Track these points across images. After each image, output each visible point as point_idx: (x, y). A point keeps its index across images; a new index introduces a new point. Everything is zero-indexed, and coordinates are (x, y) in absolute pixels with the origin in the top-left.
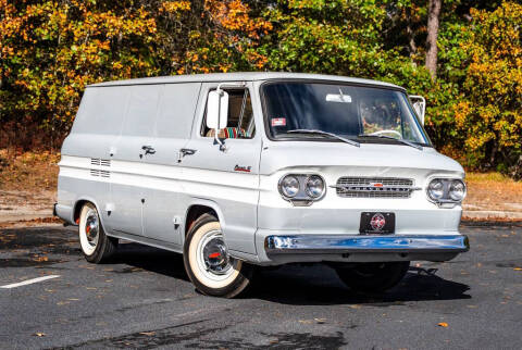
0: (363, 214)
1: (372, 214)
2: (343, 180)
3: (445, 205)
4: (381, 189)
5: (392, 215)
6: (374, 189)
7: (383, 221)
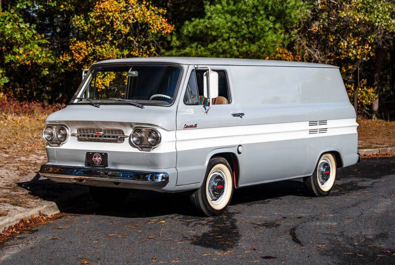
0: (88, 153)
1: (93, 153)
2: (80, 130)
3: (144, 149)
4: (100, 136)
5: (106, 154)
6: (96, 136)
7: (100, 158)
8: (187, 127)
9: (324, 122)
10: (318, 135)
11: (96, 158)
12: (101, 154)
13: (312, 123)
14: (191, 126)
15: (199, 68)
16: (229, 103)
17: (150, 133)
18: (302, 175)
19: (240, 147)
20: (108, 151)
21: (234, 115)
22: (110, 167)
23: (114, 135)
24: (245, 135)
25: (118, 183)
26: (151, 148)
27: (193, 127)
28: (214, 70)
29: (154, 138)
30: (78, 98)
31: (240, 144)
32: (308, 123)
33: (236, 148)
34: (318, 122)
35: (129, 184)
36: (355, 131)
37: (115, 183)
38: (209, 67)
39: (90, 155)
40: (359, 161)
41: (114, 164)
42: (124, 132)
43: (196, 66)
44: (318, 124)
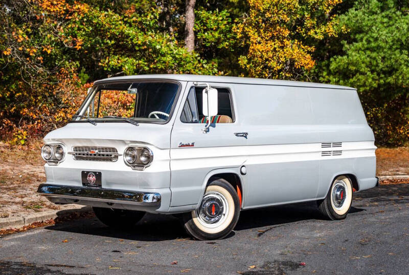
0: (83, 172)
1: (89, 172)
2: (76, 148)
3: (137, 168)
4: (95, 155)
5: (100, 173)
6: (91, 155)
7: (94, 178)
8: (182, 146)
9: (339, 144)
10: (332, 157)
11: (91, 178)
12: (95, 173)
13: (325, 145)
14: (188, 145)
15: (198, 85)
16: (233, 122)
17: (143, 151)
18: (314, 198)
19: (243, 168)
20: (102, 170)
21: (237, 135)
22: (104, 187)
23: (109, 153)
24: (249, 156)
25: (111, 204)
26: (143, 167)
27: (190, 146)
28: (213, 87)
29: (146, 157)
30: (80, 117)
31: (244, 164)
32: (321, 144)
33: (239, 169)
34: (332, 144)
35: (122, 205)
36: (373, 154)
37: (108, 203)
38: (208, 84)
39: (85, 174)
40: (377, 184)
41: (108, 184)
42: (118, 151)
43: (195, 83)
44: (332, 146)
